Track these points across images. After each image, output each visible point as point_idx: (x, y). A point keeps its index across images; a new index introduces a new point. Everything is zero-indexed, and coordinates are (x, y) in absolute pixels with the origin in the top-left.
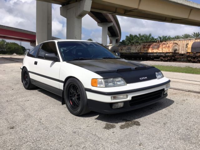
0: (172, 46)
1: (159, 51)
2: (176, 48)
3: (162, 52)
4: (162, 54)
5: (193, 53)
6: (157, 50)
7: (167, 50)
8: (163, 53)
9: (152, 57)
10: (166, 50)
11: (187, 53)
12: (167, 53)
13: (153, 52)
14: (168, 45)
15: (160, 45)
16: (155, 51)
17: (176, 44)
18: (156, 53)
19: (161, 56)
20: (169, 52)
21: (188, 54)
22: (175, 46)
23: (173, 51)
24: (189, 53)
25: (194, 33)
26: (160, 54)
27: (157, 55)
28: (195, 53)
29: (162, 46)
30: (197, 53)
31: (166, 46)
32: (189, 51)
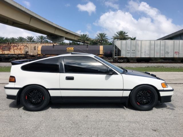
0: (23, 48)
1: (11, 52)
2: (27, 50)
3: (14, 53)
4: (14, 56)
5: (43, 54)
6: (8, 51)
7: (19, 52)
8: (16, 54)
9: (3, 58)
10: (17, 52)
11: (38, 54)
12: (19, 54)
13: (4, 53)
14: (19, 47)
15: (11, 47)
16: (6, 52)
17: (26, 47)
18: (8, 54)
19: (13, 57)
20: (22, 53)
21: (39, 56)
22: (26, 48)
23: (25, 53)
24: (40, 54)
25: (28, 37)
26: (12, 56)
27: (9, 57)
28: (45, 55)
29: (14, 48)
30: (46, 54)
31: (18, 48)
32: (40, 53)
